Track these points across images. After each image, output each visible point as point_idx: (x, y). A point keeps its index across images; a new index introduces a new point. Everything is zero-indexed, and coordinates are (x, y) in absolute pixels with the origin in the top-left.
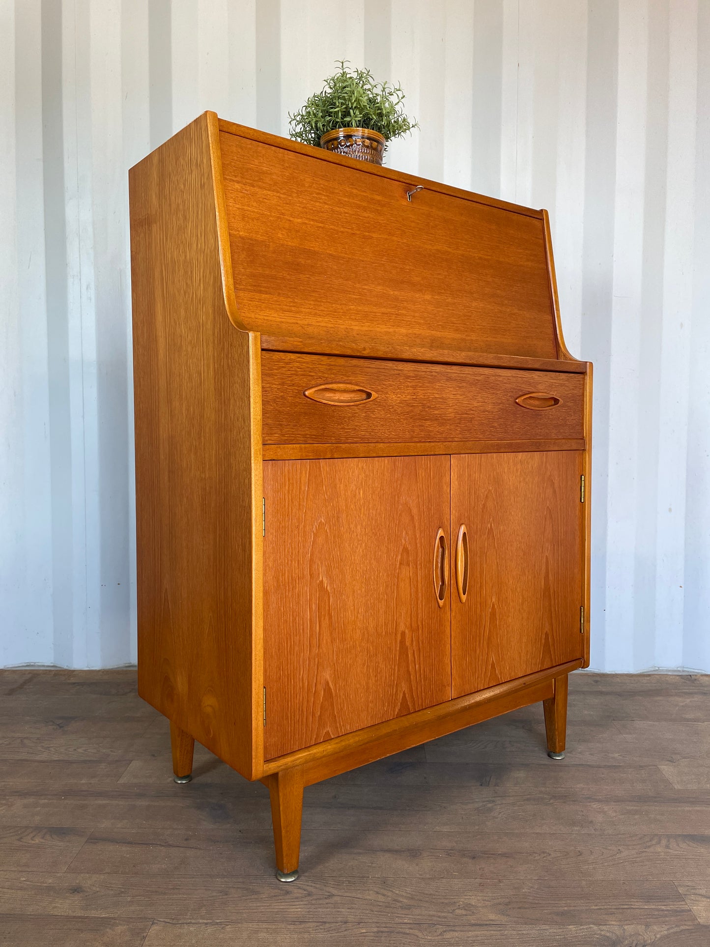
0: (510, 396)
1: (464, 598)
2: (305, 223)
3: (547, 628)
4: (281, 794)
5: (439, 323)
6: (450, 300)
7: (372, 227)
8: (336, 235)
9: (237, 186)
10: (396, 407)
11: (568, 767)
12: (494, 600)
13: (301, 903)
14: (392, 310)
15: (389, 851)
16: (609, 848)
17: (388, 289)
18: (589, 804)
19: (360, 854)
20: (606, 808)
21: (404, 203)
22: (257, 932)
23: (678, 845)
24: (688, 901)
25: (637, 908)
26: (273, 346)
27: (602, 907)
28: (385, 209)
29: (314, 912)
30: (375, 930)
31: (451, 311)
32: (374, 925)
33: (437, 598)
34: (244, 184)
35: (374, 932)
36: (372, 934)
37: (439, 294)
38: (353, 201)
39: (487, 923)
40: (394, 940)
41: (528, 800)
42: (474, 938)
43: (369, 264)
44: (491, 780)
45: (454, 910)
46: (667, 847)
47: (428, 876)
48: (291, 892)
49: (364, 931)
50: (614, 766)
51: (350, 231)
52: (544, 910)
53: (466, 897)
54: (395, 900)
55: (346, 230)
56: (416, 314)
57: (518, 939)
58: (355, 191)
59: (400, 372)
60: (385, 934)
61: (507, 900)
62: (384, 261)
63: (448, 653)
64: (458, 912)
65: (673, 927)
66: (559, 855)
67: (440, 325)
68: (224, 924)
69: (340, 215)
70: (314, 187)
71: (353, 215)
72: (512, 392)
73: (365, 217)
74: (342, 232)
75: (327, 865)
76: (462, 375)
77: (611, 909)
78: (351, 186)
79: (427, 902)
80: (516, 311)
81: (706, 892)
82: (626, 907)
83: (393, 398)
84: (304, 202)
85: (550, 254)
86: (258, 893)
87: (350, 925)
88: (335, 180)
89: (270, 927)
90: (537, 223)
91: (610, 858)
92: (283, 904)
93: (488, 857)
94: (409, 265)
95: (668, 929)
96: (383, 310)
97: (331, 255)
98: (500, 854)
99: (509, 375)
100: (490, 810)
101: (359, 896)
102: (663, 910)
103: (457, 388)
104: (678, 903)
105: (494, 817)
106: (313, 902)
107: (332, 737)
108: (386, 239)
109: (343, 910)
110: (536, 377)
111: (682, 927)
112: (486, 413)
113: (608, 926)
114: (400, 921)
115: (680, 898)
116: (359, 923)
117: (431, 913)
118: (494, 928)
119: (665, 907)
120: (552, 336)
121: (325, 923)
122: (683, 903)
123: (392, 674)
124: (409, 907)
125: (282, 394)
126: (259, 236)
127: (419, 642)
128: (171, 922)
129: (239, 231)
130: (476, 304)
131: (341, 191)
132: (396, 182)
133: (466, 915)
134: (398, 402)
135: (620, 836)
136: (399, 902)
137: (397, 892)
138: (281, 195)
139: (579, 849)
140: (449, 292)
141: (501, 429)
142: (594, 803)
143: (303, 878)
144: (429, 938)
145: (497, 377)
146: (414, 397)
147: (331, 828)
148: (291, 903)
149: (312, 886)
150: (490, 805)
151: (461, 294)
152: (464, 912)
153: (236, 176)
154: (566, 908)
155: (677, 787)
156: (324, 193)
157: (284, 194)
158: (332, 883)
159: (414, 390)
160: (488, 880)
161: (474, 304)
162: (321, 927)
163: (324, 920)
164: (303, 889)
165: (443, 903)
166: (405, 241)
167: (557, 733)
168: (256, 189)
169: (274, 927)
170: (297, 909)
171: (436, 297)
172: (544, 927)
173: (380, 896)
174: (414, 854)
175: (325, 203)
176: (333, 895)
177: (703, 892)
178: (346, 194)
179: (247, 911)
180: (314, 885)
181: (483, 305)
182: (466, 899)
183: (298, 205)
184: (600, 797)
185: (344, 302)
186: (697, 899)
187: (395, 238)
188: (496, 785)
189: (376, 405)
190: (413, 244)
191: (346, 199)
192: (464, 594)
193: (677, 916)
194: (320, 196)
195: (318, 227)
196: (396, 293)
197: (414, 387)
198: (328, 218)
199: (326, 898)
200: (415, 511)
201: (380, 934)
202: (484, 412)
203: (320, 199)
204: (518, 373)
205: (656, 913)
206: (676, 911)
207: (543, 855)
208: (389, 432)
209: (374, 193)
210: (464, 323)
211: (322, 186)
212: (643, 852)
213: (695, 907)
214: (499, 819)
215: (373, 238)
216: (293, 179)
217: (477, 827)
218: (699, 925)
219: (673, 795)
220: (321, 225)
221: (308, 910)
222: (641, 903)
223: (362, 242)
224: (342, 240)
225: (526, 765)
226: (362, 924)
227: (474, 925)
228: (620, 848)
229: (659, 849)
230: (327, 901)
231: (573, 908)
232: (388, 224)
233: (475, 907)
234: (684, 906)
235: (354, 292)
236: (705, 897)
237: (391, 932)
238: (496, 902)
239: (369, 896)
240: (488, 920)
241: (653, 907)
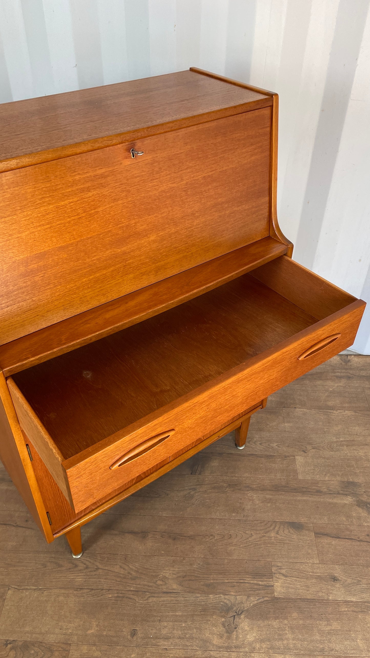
2: (33, 232)
7: (98, 202)
8: (63, 228)
11: (244, 456)
13: (82, 574)
15: (132, 532)
16: (247, 532)
17: (115, 250)
18: (246, 492)
19: (116, 535)
20: (255, 496)
21: (128, 163)
22: (59, 596)
23: (283, 531)
24: (274, 578)
25: (247, 583)
27: (230, 581)
28: (109, 178)
29: (88, 581)
30: (116, 595)
32: (116, 592)
35: (115, 597)
36: (113, 598)
38: (77, 188)
39: (171, 591)
40: (124, 603)
41: (214, 488)
42: (163, 603)
44: (198, 469)
45: (156, 581)
46: (277, 533)
47: (148, 554)
48: (78, 566)
49: (110, 596)
50: (271, 456)
51: (76, 217)
52: (201, 582)
53: (165, 571)
54: (129, 573)
55: (73, 218)
57: (183, 603)
58: (77, 177)
60: (120, 599)
61: (184, 574)
62: (111, 228)
64: (159, 582)
65: (260, 598)
66: (219, 538)
68: (44, 590)
69: (65, 207)
70: (37, 195)
71: (78, 201)
73: (90, 197)
74: (69, 222)
75: (98, 543)
77: (234, 582)
78: (73, 174)
79: (144, 574)
80: (236, 209)
81: (286, 571)
82: (242, 581)
84: (29, 213)
86: (62, 566)
87: (104, 591)
88: (56, 176)
89: (65, 592)
90: (266, 112)
91: (245, 541)
92: (73, 575)
93: (182, 539)
94: (135, 219)
95: (258, 600)
97: (60, 248)
98: (188, 536)
100: (192, 497)
101: (112, 569)
102: (259, 585)
104: (269, 580)
105: (193, 504)
106: (88, 574)
108: (112, 207)
109: (102, 580)
111: (266, 599)
113: (229, 596)
114: (129, 589)
115: (271, 575)
117: (145, 583)
118: (174, 596)
119: (262, 582)
120: (267, 214)
122: (271, 580)
124: (134, 579)
128: (17, 588)
131: (63, 184)
132: (118, 145)
133: (162, 585)
135: (255, 522)
136: (131, 574)
137: (131, 567)
138: (6, 219)
139: (231, 532)
140: (172, 224)
142: (249, 492)
143: (85, 554)
144: (141, 602)
148: (77, 575)
149: (88, 561)
150: (192, 493)
151: (184, 220)
152: (161, 583)
154: (212, 581)
155: (300, 477)
156: (48, 195)
157: (9, 216)
158: (99, 559)
160: (178, 558)
162: (90, 593)
163: (92, 588)
164: (84, 563)
165: (152, 575)
166: (130, 199)
169: (67, 592)
170: (79, 580)
172: (198, 595)
173: (122, 570)
174: (144, 535)
175: (49, 204)
176: (99, 568)
177: (283, 571)
178: (69, 185)
179: (55, 580)
180: (90, 560)
182: (164, 573)
183: (23, 219)
184: (254, 486)
185: (77, 280)
186: (280, 577)
187: (120, 202)
188: (200, 474)
190: (138, 198)
191: (70, 190)
193: (265, 590)
194: (44, 200)
195: (44, 230)
196: (123, 249)
199: (95, 571)
201: (118, 598)
203: (44, 202)
205: (256, 587)
206: (266, 586)
207: (211, 537)
209: (97, 168)
210: (186, 242)
211: (44, 189)
212: (263, 536)
213: (276, 584)
214: (195, 506)
215: (98, 212)
216: (15, 198)
217: (181, 513)
218: (274, 597)
219: (295, 485)
220: (48, 226)
221: (84, 580)
222: (250, 579)
223: (89, 221)
224: (70, 229)
225: (221, 454)
226: (110, 591)
227: (164, 593)
228: (252, 532)
229: (273, 534)
230: (95, 573)
231: (215, 581)
232: (113, 192)
233: (168, 579)
234: (270, 582)
235: (84, 268)
236: (283, 575)
237: (123, 597)
238: (179, 575)
239: (117, 569)
240: (172, 589)
241: (255, 582)
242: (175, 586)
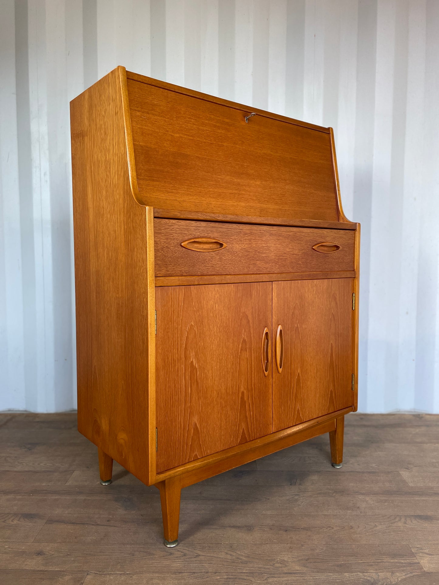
0: (309, 245)
1: (280, 370)
2: (181, 137)
3: (331, 388)
4: (167, 493)
5: (265, 199)
6: (272, 185)
7: (224, 139)
8: (201, 144)
9: (138, 114)
10: (238, 252)
11: (344, 472)
12: (299, 371)
13: (180, 560)
14: (236, 191)
15: (234, 527)
16: (370, 524)
17: (233, 178)
18: (357, 496)
19: (216, 529)
20: (368, 498)
21: (243, 123)
22: (152, 579)
23: (412, 522)
24: (418, 557)
25: (386, 562)
26: (161, 215)
27: (365, 561)
28: (231, 128)
29: (188, 566)
30: (226, 577)
31: (272, 192)
32: (224, 574)
33: (263, 370)
34: (143, 112)
35: (225, 579)
36: (223, 580)
37: (266, 181)
38: (211, 123)
39: (295, 572)
41: (319, 494)
42: (287, 582)
43: (221, 163)
44: (297, 481)
45: (274, 564)
46: (405, 523)
47: (258, 543)
48: (173, 553)
49: (219, 578)
50: (373, 472)
51: (209, 141)
52: (329, 563)
53: (282, 556)
54: (238, 558)
55: (207, 141)
56: (251, 194)
57: (314, 582)
58: (212, 116)
59: (241, 230)
60: (232, 580)
61: (307, 558)
62: (231, 161)
63: (271, 404)
64: (277, 565)
65: (408, 574)
66: (339, 528)
67: (266, 200)
68: (132, 575)
69: (203, 131)
70: (187, 114)
71: (211, 131)
72: (311, 242)
73: (219, 133)
74: (205, 142)
75: (195, 536)
76: (279, 232)
77: (371, 562)
78: (210, 113)
79: (257, 559)
80: (313, 191)
81: (429, 551)
82: (380, 561)
83: (237, 247)
84: (181, 123)
85: (334, 154)
86: (153, 554)
87: (210, 574)
88: (200, 109)
89: (160, 576)
90: (326, 136)
91: (370, 530)
92: (168, 561)
93: (295, 530)
94: (247, 163)
95: (406, 575)
96: (230, 191)
97: (197, 157)
98: (302, 528)
99: (309, 231)
100: (296, 500)
101: (215, 555)
102: (402, 563)
103: (276, 240)
104: (412, 558)
105: (299, 505)
106: (187, 560)
107: (199, 457)
108: (232, 147)
109: (206, 565)
110: (326, 233)
111: (414, 574)
112: (295, 255)
113: (369, 574)
114: (241, 571)
115: (413, 555)
116: (215, 573)
117: (260, 566)
118: (299, 576)
119: (404, 561)
120: (335, 207)
121: (194, 573)
122: (415, 558)
123: (236, 418)
124: (246, 563)
125: (167, 245)
126: (152, 145)
127: (252, 398)
128: (99, 573)
129: (139, 142)
130: (288, 187)
131: (204, 116)
132: (238, 110)
133: (281, 567)
134: (240, 249)
135: (376, 516)
136: (241, 559)
137: (239, 553)
138: (166, 120)
139: (351, 524)
140: (271, 180)
141: (303, 265)
142: (360, 496)
143: (180, 544)
144: (258, 582)
145: (301, 233)
146: (250, 246)
147: (199, 513)
148: (173, 561)
150: (296, 497)
151: (279, 181)
152: (280, 565)
153: (137, 107)
154: (343, 562)
155: (411, 485)
156: (194, 118)
157: (168, 118)
158: (199, 548)
159: (250, 242)
160: (295, 545)
161: (287, 187)
162: (192, 576)
163: (194, 571)
164: (181, 552)
165: (267, 560)
166: (244, 148)
167: (337, 452)
168: (151, 115)
169: (163, 576)
170: (177, 565)
171: (263, 183)
172: (330, 574)
173: (229, 556)
174: (250, 529)
175: (194, 124)
176: (200, 555)
177: (427, 551)
178: (207, 118)
179: (146, 566)
180: (187, 549)
181: (292, 188)
183: (177, 125)
184: (364, 492)
185: (206, 187)
186: (423, 556)
187: (237, 146)
188: (300, 484)
189: (226, 251)
190: (249, 149)
191: (207, 122)
192: (281, 368)
193: (411, 566)
194: (191, 120)
195: (189, 139)
196: (238, 180)
197: (250, 240)
198: (196, 133)
199: (195, 557)
200: (250, 317)
201: (228, 580)
202: (293, 255)
203: (191, 121)
204: (315, 230)
205: (398, 565)
206: (410, 563)
207: (329, 529)
208: (234, 268)
209: (225, 117)
210: (280, 199)
211: (192, 113)
212: (390, 526)
213: (421, 561)
214: (302, 506)
215: (224, 145)
216: (174, 109)
217: (288, 511)
218: (424, 572)
219: (408, 490)
220: (192, 138)
221: (184, 565)
222: (389, 559)
223: (217, 149)
224: (205, 148)
225: (319, 472)
226: (217, 573)
227: (286, 573)
228: (376, 524)
229: (400, 524)
230: (195, 559)
231: (347, 562)
232: (233, 137)
233: (288, 562)
234: (415, 560)
235: (212, 180)
236: (428, 554)
237: (235, 578)
238: (300, 558)
239: (222, 555)
240: (295, 570)
241: (396, 561)
242: (297, 568)
